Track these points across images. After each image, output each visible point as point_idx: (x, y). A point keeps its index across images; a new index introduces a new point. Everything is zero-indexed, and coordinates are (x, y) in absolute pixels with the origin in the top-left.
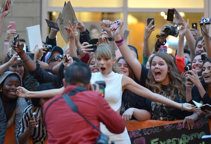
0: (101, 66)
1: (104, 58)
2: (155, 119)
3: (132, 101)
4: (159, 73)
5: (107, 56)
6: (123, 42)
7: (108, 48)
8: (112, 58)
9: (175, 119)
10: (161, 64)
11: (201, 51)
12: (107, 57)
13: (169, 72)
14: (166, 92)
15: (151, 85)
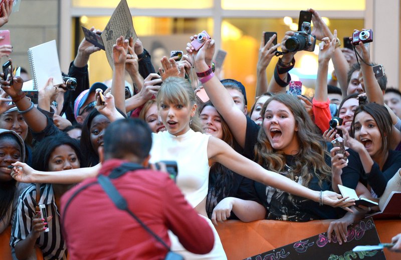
0: (168, 119)
1: (174, 105)
2: (273, 218)
3: (231, 186)
4: (279, 133)
5: (179, 100)
6: (211, 74)
7: (181, 86)
8: (189, 105)
9: (311, 219)
10: (282, 115)
11: (357, 90)
12: (180, 103)
13: (296, 130)
14: (294, 169)
15: (265, 155)
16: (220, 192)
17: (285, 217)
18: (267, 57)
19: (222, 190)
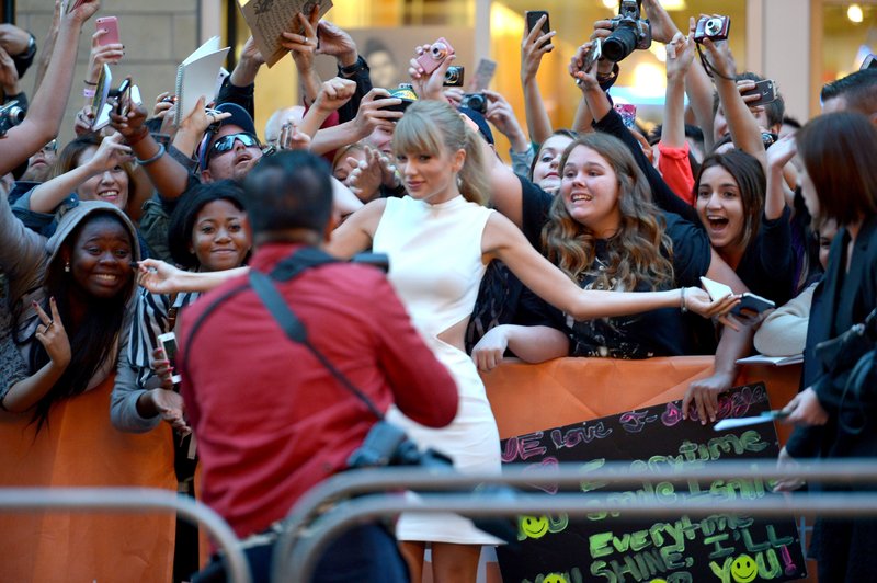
9: (649, 354)
10: (592, 172)
14: (608, 265)
15: (557, 242)
16: (486, 306)
17: (604, 351)
18: (532, 56)
19: (490, 305)
